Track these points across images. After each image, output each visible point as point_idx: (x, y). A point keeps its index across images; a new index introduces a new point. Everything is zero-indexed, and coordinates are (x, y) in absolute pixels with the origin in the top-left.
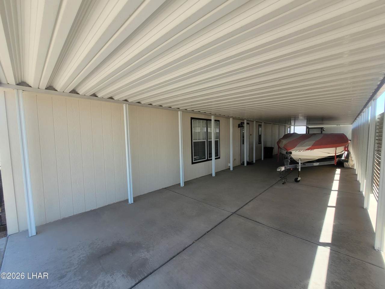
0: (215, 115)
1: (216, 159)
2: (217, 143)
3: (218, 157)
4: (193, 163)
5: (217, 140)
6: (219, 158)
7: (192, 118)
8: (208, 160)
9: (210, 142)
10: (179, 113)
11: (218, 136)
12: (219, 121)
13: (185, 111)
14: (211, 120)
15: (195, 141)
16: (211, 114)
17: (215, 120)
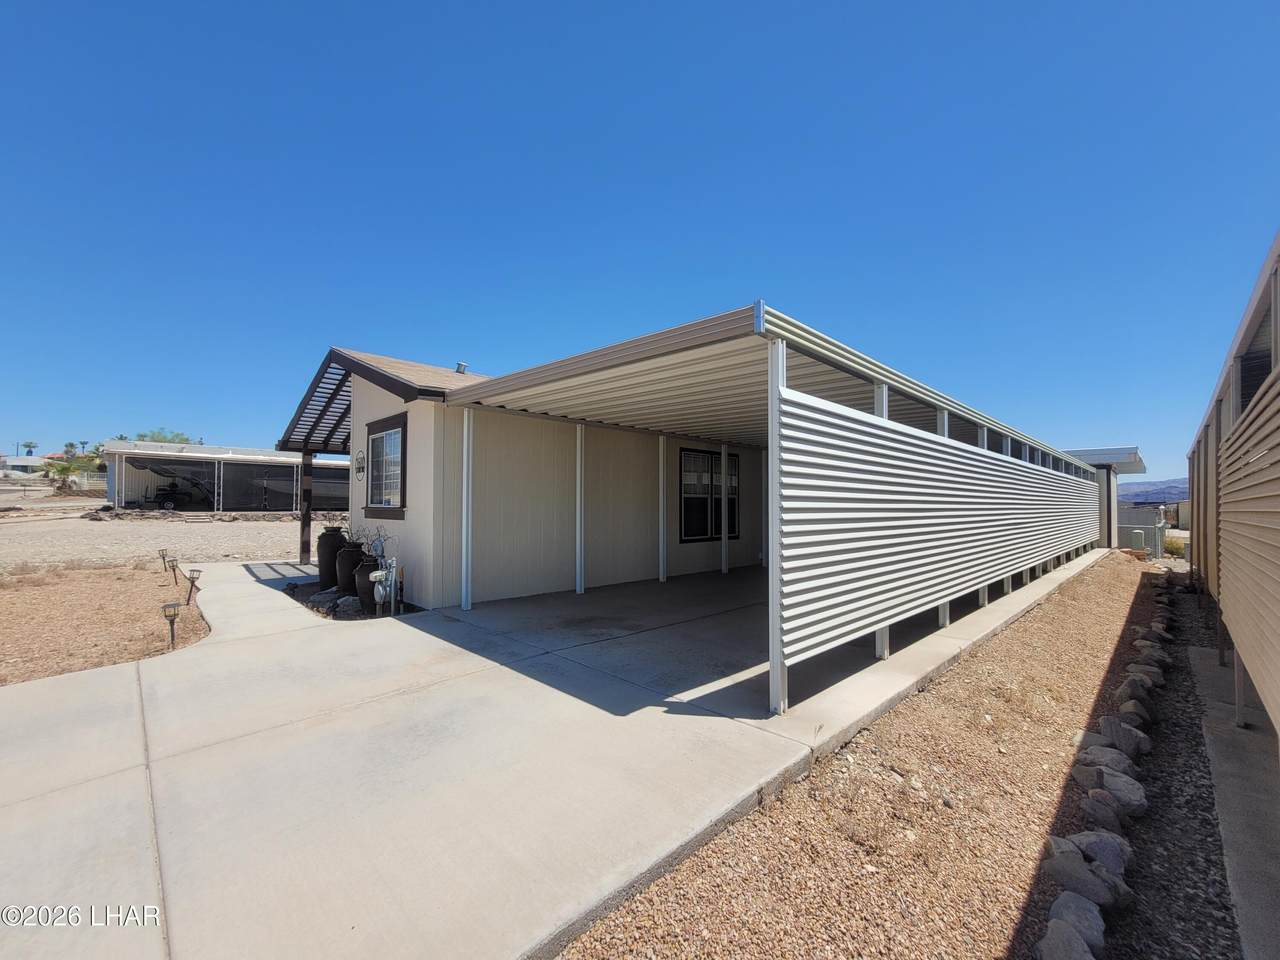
0: (730, 444)
1: (730, 538)
2: (732, 503)
3: (733, 534)
4: (682, 541)
5: (733, 496)
6: (737, 538)
7: (682, 450)
8: (712, 539)
9: (718, 502)
10: (661, 438)
11: (734, 491)
12: (737, 456)
13: (671, 436)
14: (720, 454)
15: (686, 496)
16: (719, 442)
17: (729, 455)
